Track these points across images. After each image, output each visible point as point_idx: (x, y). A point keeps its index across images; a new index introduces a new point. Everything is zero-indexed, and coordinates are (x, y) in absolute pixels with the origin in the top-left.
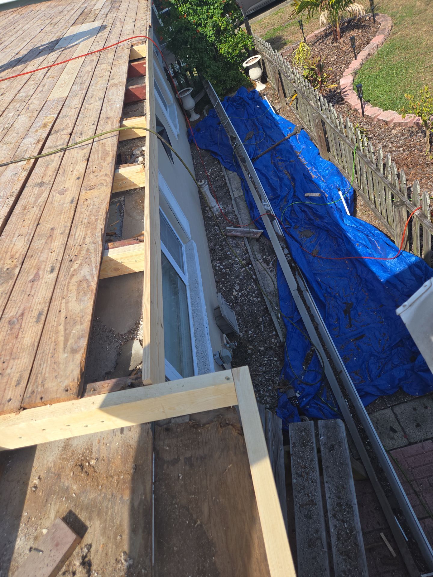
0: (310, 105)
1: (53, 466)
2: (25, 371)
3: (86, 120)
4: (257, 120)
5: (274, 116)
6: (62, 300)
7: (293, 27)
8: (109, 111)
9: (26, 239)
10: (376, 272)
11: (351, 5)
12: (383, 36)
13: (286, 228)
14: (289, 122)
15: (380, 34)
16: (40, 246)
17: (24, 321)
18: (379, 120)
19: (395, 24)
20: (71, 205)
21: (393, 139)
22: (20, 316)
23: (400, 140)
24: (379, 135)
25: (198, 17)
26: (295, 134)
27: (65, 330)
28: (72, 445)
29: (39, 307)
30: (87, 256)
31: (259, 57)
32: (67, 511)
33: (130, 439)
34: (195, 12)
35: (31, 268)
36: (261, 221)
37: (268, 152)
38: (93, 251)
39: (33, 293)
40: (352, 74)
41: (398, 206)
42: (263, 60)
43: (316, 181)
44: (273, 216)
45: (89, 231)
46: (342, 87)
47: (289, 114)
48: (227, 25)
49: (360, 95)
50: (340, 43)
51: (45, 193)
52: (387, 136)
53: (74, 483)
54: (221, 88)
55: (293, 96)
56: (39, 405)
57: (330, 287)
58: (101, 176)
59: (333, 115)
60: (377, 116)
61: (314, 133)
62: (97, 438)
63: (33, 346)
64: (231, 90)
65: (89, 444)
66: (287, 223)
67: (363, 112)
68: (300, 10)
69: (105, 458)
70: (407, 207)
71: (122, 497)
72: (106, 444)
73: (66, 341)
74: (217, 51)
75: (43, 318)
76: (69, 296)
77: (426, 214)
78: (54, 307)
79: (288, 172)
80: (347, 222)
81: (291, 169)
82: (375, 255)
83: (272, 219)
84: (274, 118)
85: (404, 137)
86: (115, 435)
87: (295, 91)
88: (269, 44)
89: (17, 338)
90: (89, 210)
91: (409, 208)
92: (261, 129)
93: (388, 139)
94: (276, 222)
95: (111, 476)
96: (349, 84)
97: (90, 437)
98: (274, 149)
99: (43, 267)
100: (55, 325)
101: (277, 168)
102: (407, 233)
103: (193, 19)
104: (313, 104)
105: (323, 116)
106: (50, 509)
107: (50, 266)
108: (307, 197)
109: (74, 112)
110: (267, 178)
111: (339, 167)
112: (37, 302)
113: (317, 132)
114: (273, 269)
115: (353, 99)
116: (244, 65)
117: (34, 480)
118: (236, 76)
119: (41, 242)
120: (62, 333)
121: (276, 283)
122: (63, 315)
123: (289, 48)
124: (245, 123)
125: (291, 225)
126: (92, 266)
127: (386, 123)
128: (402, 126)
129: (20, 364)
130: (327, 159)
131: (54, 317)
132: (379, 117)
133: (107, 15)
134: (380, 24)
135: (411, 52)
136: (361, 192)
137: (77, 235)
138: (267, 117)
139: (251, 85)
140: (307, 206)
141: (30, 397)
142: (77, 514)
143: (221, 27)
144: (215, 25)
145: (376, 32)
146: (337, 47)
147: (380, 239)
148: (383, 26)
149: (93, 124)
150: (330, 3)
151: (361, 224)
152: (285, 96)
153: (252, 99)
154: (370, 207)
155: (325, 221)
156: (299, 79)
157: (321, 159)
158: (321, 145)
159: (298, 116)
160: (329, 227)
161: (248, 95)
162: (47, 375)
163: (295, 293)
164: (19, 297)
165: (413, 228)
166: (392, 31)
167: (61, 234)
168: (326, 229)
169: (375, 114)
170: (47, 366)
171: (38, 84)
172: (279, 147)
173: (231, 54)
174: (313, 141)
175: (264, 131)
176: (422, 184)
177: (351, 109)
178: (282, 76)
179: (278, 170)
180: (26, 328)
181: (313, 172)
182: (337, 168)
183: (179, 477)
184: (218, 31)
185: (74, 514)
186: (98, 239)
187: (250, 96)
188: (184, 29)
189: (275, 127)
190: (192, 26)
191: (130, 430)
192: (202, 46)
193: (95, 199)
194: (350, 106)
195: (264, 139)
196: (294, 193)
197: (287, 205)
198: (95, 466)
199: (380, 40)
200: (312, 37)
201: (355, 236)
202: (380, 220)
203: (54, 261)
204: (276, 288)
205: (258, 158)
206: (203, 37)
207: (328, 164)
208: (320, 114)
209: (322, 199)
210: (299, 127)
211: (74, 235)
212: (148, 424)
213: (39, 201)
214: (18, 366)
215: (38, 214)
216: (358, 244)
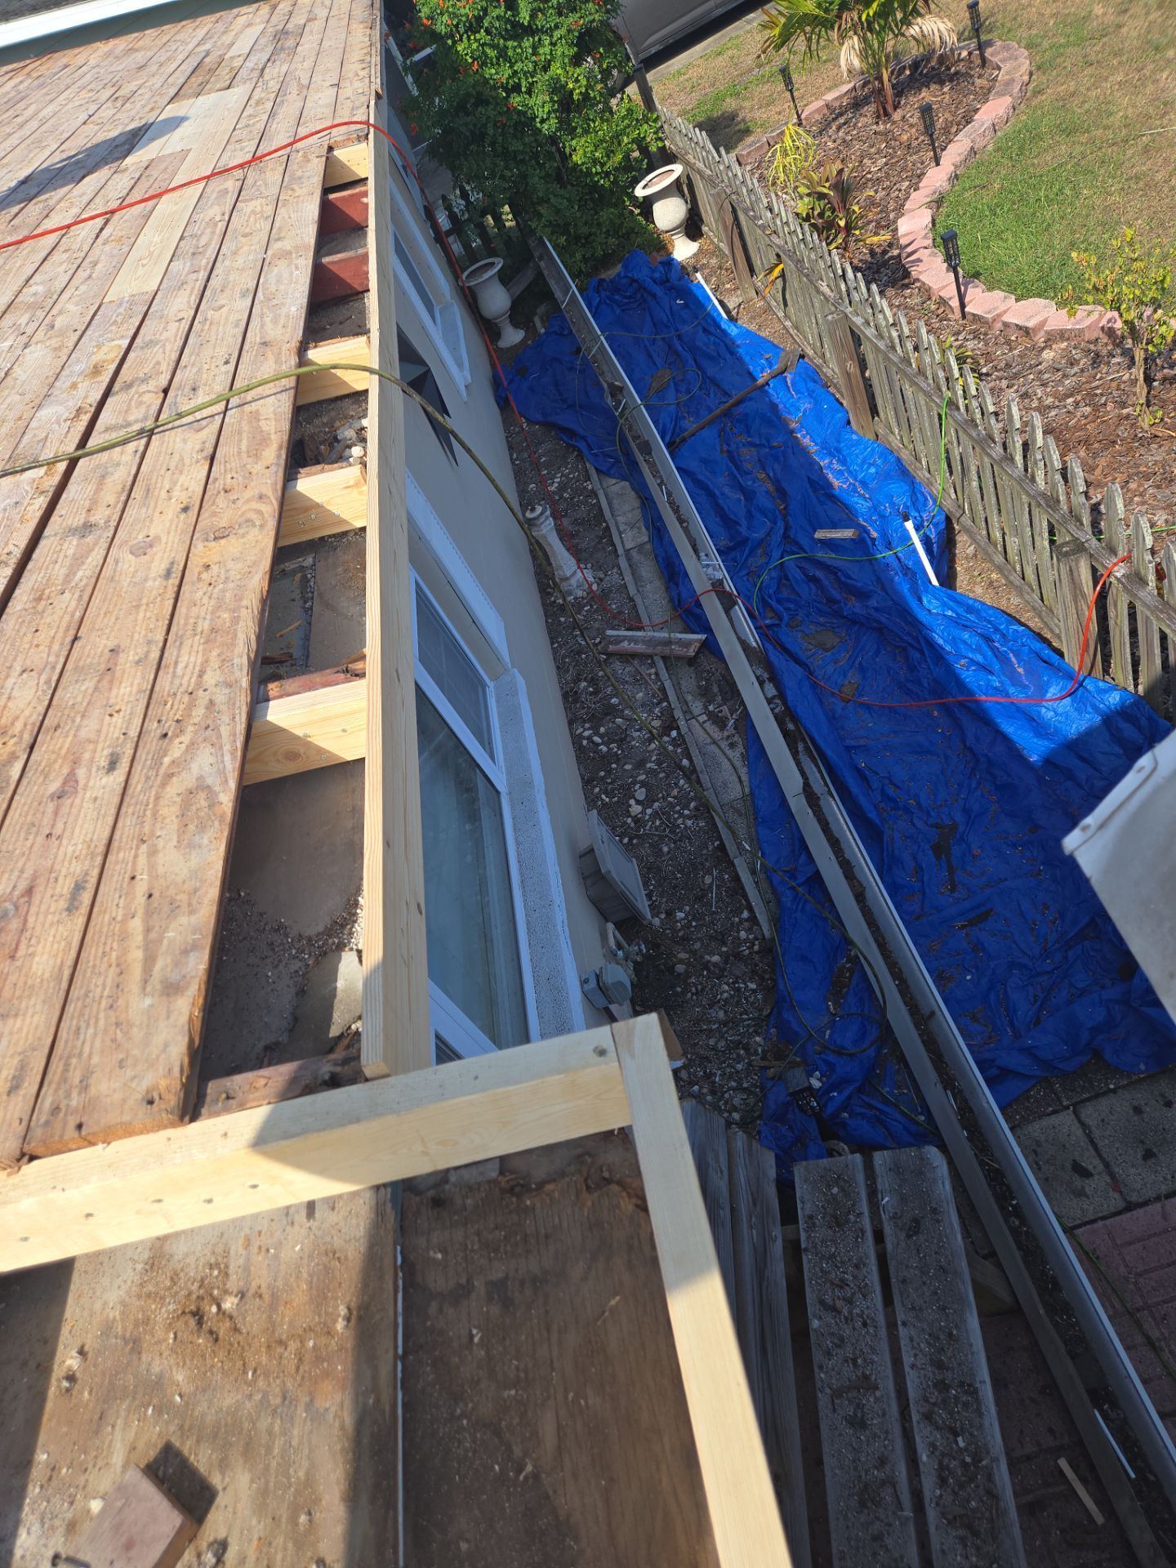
0: (818, 291)
1: (118, 1318)
2: (34, 1050)
3: (207, 352)
4: (680, 337)
5: (724, 326)
6: (138, 847)
7: (767, 87)
8: (269, 325)
9: (42, 681)
10: (1015, 738)
11: (919, 20)
12: (1008, 100)
13: (768, 626)
14: (765, 340)
15: (1000, 94)
16: (79, 699)
17: (33, 909)
18: (1006, 325)
19: (1039, 68)
20: (164, 583)
21: (1046, 376)
22: (23, 896)
23: (1065, 376)
24: (1008, 366)
25: (511, 67)
26: (783, 372)
27: (148, 930)
28: (172, 1256)
29: (77, 868)
30: (210, 722)
31: (677, 169)
32: (160, 1446)
33: (333, 1232)
34: (503, 54)
35: (55, 761)
36: (700, 611)
37: (711, 423)
38: (224, 708)
39: (58, 830)
40: (928, 205)
41: (1066, 554)
42: (688, 177)
43: (844, 497)
44: (731, 594)
45: (214, 653)
46: (903, 241)
47: (766, 320)
48: (588, 87)
49: (952, 260)
50: (894, 123)
51: (94, 553)
52: (1031, 367)
53: (178, 1364)
54: (578, 256)
55: (771, 270)
56: (74, 1147)
57: (892, 783)
58: (248, 501)
59: (880, 316)
60: (999, 315)
61: (832, 369)
62: (242, 1234)
63: (59, 978)
64: (606, 261)
65: (219, 1250)
66: (771, 614)
67: (963, 305)
68: (785, 38)
69: (264, 1290)
70: (1091, 556)
71: (312, 1401)
72: (268, 1250)
73: (149, 960)
74: (565, 158)
75: (86, 897)
76: (158, 834)
77: (1143, 572)
78: (118, 868)
79: (768, 475)
80: (931, 603)
81: (776, 466)
82: (1012, 690)
83: (728, 602)
84: (724, 332)
85: (1076, 369)
86: (292, 1223)
87: (778, 255)
88: (704, 133)
89: (12, 957)
90: (215, 596)
91: (1097, 560)
92: (691, 361)
93: (1032, 376)
94: (739, 611)
95: (280, 1342)
96: (923, 233)
97: (221, 1232)
98: (727, 414)
99: (87, 756)
100: (119, 918)
101: (737, 467)
102: (1094, 627)
103: (497, 73)
104: (825, 289)
105: (854, 319)
106: (111, 1441)
107: (106, 752)
108: (820, 541)
109: (175, 331)
110: (711, 495)
111: (905, 455)
112: (69, 855)
113: (841, 363)
114: (736, 739)
115: (933, 272)
116: (640, 192)
117: (67, 1360)
118: (618, 221)
119: (83, 688)
120: (138, 939)
121: (745, 778)
122: (141, 888)
123: (758, 141)
124: (645, 346)
125: (781, 619)
126: (221, 748)
127: (1026, 331)
128: (1068, 339)
129: (20, 1029)
130: (872, 437)
131: (117, 895)
132: (1007, 318)
133: (263, 70)
134: (999, 68)
135: (1084, 138)
136: (966, 520)
137: (181, 666)
138: (705, 330)
139: (659, 245)
140: (820, 564)
141: (47, 1123)
142: (186, 1452)
143: (571, 92)
144: (556, 88)
145: (990, 90)
146: (886, 133)
147: (1024, 645)
148: (1008, 73)
149: (227, 363)
150: (864, 18)
151: (970, 609)
152: (752, 271)
153: (664, 281)
154: (992, 561)
155: (873, 602)
156: (787, 223)
157: (854, 437)
158: (854, 398)
159: (788, 323)
160: (883, 620)
161: (653, 271)
162: (95, 1060)
163: (797, 804)
164: (19, 843)
165: (1111, 614)
166: (1031, 87)
167: (138, 663)
168: (875, 625)
169: (995, 309)
170: (95, 1034)
171: (80, 260)
172: (741, 409)
173: (603, 165)
174: (831, 389)
175: (699, 367)
176: (1129, 495)
177: (929, 299)
178: (742, 217)
179: (738, 470)
180: (38, 928)
181: (833, 471)
182: (899, 460)
183: (471, 1337)
184: (566, 104)
185: (178, 1454)
186: (238, 674)
187: (657, 275)
188: (472, 100)
189: (728, 356)
190: (493, 93)
191: (333, 1209)
192: (525, 145)
193: (230, 565)
194: (926, 292)
195: (700, 388)
196: (785, 533)
197: (767, 563)
198: (235, 1314)
199: (1001, 112)
200: (818, 110)
201: (954, 641)
202: (1021, 594)
203: (118, 739)
204: (747, 790)
205: (684, 440)
206: (525, 121)
207: (873, 450)
208: (846, 316)
209: (862, 543)
210: (793, 351)
211: (172, 666)
212: (382, 1190)
213: (80, 574)
214: (16, 1037)
215: (75, 610)
216: (963, 661)
